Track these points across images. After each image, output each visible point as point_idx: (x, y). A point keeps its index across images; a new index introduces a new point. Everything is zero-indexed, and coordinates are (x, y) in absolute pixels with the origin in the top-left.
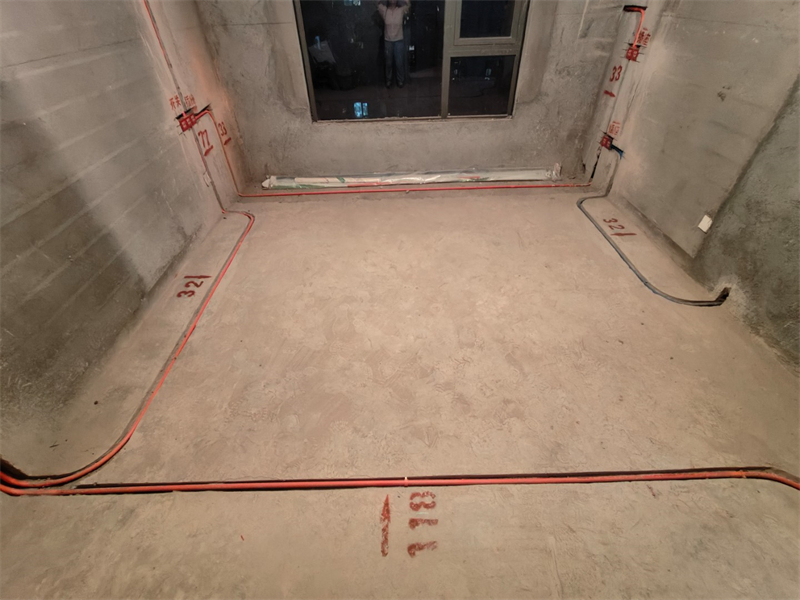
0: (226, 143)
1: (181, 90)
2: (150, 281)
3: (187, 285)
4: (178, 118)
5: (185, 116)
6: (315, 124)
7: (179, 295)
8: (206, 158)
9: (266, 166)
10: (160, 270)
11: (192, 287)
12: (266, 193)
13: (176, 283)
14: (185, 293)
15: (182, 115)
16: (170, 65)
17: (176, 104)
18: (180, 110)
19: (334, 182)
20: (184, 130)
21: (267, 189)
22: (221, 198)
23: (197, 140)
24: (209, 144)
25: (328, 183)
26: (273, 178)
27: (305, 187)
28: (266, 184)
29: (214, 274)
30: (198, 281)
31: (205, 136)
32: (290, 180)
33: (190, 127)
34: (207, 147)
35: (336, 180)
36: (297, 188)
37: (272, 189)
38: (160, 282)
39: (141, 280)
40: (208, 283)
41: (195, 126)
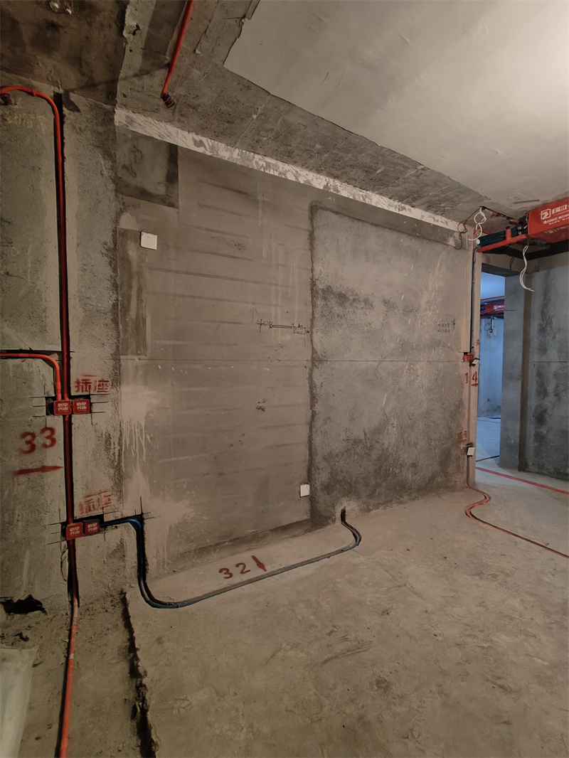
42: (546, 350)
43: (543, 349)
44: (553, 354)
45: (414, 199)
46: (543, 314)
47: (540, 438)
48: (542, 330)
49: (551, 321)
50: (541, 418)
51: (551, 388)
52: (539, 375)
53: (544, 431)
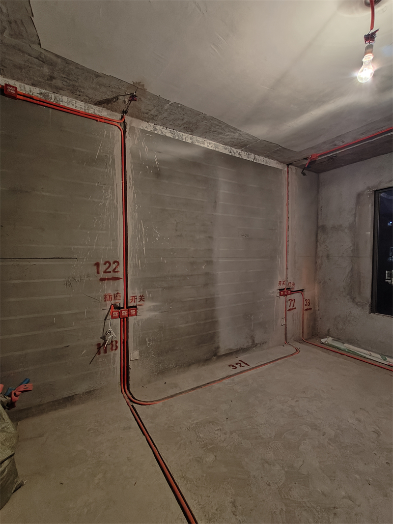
0: (306, 310)
1: (288, 280)
2: (222, 351)
3: (237, 364)
4: (280, 290)
5: (285, 290)
6: (372, 314)
7: (230, 366)
8: (288, 312)
9: (329, 330)
10: (231, 350)
11: (238, 366)
12: (321, 345)
13: (233, 360)
14: (233, 366)
15: (284, 289)
16: (287, 269)
17: (282, 284)
18: (284, 287)
19: (376, 357)
20: (280, 295)
21: (323, 343)
22: (288, 335)
23: (286, 302)
24: (293, 306)
25: (371, 355)
26: (330, 338)
27: (350, 351)
28: (323, 340)
29: (252, 366)
30: (243, 365)
31: (293, 302)
32: (342, 344)
33: (284, 295)
34: (291, 307)
35: (379, 356)
36: (344, 350)
37: (326, 345)
38: (226, 355)
39: (218, 348)
40: (246, 367)
41: (288, 296)
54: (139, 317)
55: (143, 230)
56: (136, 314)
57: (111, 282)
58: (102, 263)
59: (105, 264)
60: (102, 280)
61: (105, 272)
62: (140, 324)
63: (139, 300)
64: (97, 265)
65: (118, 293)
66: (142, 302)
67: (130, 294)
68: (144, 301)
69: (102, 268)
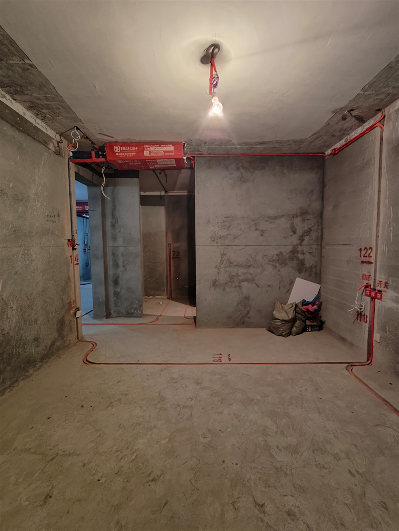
42: (116, 238)
43: (114, 238)
44: (120, 241)
45: (16, 92)
46: (113, 215)
47: (116, 294)
48: (113, 226)
49: (117, 220)
50: (116, 283)
51: (120, 263)
52: (114, 254)
53: (118, 290)
54: (383, 303)
55: (392, 215)
56: (380, 299)
57: (367, 265)
58: (363, 248)
59: (364, 249)
60: (362, 262)
61: (364, 256)
62: (383, 311)
63: (384, 286)
64: (360, 249)
65: (370, 276)
66: (385, 289)
67: (378, 279)
68: (387, 288)
69: (363, 252)
